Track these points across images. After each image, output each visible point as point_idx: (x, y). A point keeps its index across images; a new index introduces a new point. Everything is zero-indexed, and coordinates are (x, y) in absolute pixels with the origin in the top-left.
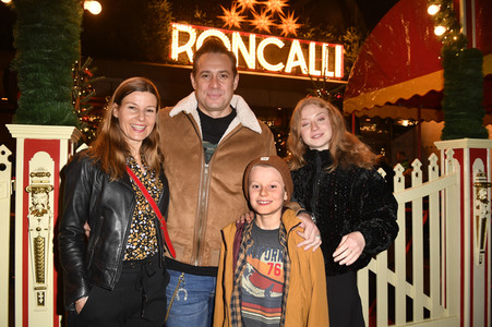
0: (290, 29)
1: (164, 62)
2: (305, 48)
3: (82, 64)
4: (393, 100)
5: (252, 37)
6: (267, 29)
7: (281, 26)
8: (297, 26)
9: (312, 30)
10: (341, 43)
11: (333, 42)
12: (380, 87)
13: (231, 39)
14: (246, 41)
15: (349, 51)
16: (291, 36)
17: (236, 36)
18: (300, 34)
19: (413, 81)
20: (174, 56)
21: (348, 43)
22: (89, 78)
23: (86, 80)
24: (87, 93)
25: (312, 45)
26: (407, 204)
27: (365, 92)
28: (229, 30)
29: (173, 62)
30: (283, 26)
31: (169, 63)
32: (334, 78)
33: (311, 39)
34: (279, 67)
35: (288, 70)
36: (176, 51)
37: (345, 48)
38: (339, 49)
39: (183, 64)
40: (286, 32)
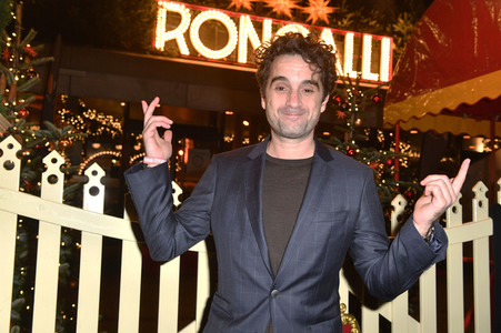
0: (320, 13)
1: (144, 52)
2: (340, 39)
3: (22, 39)
4: (452, 105)
5: (268, 23)
6: (288, 13)
7: (307, 10)
8: (330, 10)
9: (349, 16)
10: (389, 35)
11: (378, 33)
12: (435, 88)
13: (237, 24)
14: (259, 28)
15: (400, 46)
16: (321, 24)
17: (246, 20)
18: (334, 21)
19: (480, 80)
20: (159, 44)
21: (399, 34)
22: (32, 58)
23: (27, 61)
24: (27, 78)
25: (350, 37)
26: (465, 244)
27: (414, 95)
28: (235, 12)
29: (157, 53)
30: (311, 10)
31: (152, 53)
32: (379, 82)
33: (349, 28)
36: (161, 38)
37: (395, 41)
38: (387, 44)
39: (170, 56)
40: (313, 17)
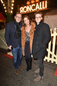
2: (39, 4)
13: (27, 7)
32: (45, 8)
34: (35, 9)
35: (36, 10)
36: (21, 12)
